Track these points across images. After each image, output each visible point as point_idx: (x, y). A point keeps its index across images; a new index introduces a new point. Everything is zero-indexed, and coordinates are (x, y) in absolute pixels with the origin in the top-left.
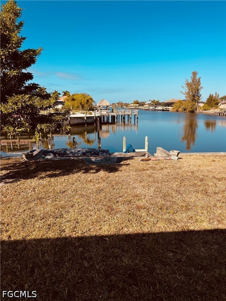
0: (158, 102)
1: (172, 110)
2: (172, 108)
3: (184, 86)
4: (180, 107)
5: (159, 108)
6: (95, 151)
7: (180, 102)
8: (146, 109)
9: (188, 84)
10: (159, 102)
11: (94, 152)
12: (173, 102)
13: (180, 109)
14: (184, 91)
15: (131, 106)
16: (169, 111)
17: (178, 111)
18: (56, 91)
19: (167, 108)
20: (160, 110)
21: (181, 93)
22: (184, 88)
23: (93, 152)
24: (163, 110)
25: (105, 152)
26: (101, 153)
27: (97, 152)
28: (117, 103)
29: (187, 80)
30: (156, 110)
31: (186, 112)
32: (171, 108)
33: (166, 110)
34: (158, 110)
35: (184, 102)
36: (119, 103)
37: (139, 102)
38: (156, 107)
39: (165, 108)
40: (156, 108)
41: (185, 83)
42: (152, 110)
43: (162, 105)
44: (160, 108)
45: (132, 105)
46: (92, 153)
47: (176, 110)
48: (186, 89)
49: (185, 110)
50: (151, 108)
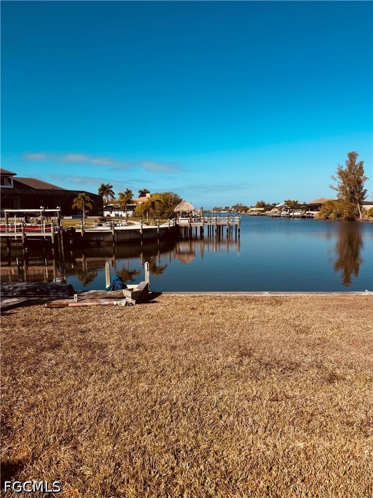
0: (295, 203)
1: (318, 217)
2: (318, 213)
3: (336, 176)
4: (331, 212)
5: (295, 214)
6: (42, 288)
7: (330, 203)
8: (274, 215)
9: (341, 173)
10: (298, 203)
11: (40, 289)
12: (320, 204)
13: (332, 215)
14: (336, 185)
15: (252, 211)
16: (313, 217)
17: (327, 218)
18: (129, 190)
19: (309, 214)
20: (299, 217)
21: (331, 188)
22: (335, 180)
23: (38, 290)
24: (303, 217)
25: (61, 289)
26: (53, 292)
27: (47, 289)
28: (233, 207)
29: (341, 167)
30: (291, 216)
31: (342, 219)
32: (316, 212)
33: (308, 217)
34: (294, 217)
35: (336, 204)
36: (236, 206)
37: (266, 203)
38: (290, 212)
39: (307, 214)
40: (291, 214)
41: (337, 171)
42: (285, 217)
43: (302, 209)
44: (298, 213)
45: (254, 209)
46: (37, 292)
47: (324, 216)
48: (338, 182)
49: (339, 216)
50: (284, 213)
